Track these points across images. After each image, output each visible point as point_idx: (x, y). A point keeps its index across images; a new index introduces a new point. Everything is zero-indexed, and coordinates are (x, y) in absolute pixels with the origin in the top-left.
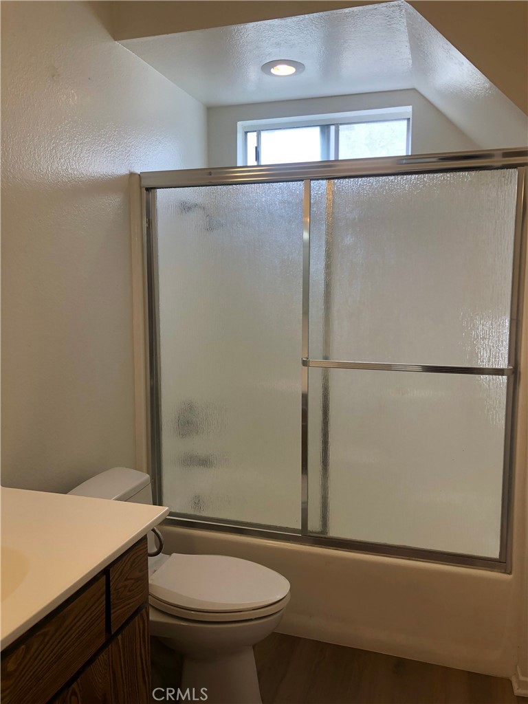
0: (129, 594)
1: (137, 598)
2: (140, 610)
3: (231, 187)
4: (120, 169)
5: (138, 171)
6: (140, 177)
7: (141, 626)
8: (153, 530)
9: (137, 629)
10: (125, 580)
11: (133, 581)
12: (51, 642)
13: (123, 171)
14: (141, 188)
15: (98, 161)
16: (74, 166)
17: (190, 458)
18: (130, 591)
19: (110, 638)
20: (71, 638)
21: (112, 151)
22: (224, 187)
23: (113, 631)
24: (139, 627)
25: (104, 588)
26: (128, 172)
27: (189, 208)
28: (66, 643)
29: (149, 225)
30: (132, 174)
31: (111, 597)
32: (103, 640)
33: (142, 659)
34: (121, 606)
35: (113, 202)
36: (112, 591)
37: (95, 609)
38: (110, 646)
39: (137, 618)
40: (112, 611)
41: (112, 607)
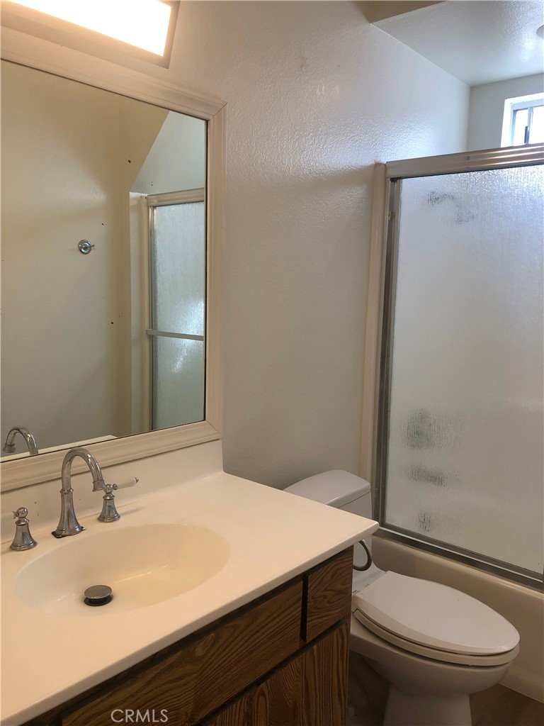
0: (328, 605)
1: (337, 611)
2: (341, 624)
3: (486, 172)
4: (365, 160)
5: (384, 160)
6: (386, 167)
7: (340, 641)
8: (361, 542)
9: (335, 643)
10: (326, 590)
11: (333, 593)
12: (241, 636)
13: (368, 161)
14: (386, 179)
15: (342, 151)
16: (317, 158)
17: (418, 472)
18: (329, 602)
19: (305, 647)
20: (264, 636)
21: (357, 141)
22: (478, 174)
23: (309, 639)
24: (337, 642)
25: (301, 594)
26: (373, 163)
27: (437, 199)
28: (258, 640)
29: (392, 218)
30: (377, 165)
31: (308, 604)
32: (296, 645)
33: (338, 675)
34: (317, 616)
35: (354, 196)
36: (310, 599)
37: (290, 613)
38: (304, 654)
39: (335, 631)
40: (308, 619)
41: (308, 615)
